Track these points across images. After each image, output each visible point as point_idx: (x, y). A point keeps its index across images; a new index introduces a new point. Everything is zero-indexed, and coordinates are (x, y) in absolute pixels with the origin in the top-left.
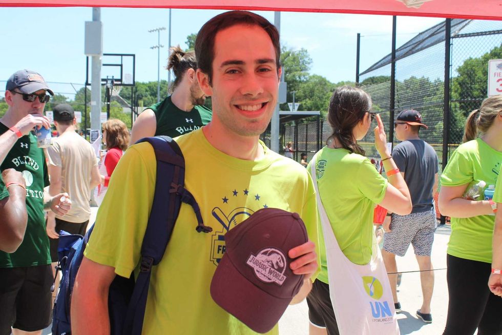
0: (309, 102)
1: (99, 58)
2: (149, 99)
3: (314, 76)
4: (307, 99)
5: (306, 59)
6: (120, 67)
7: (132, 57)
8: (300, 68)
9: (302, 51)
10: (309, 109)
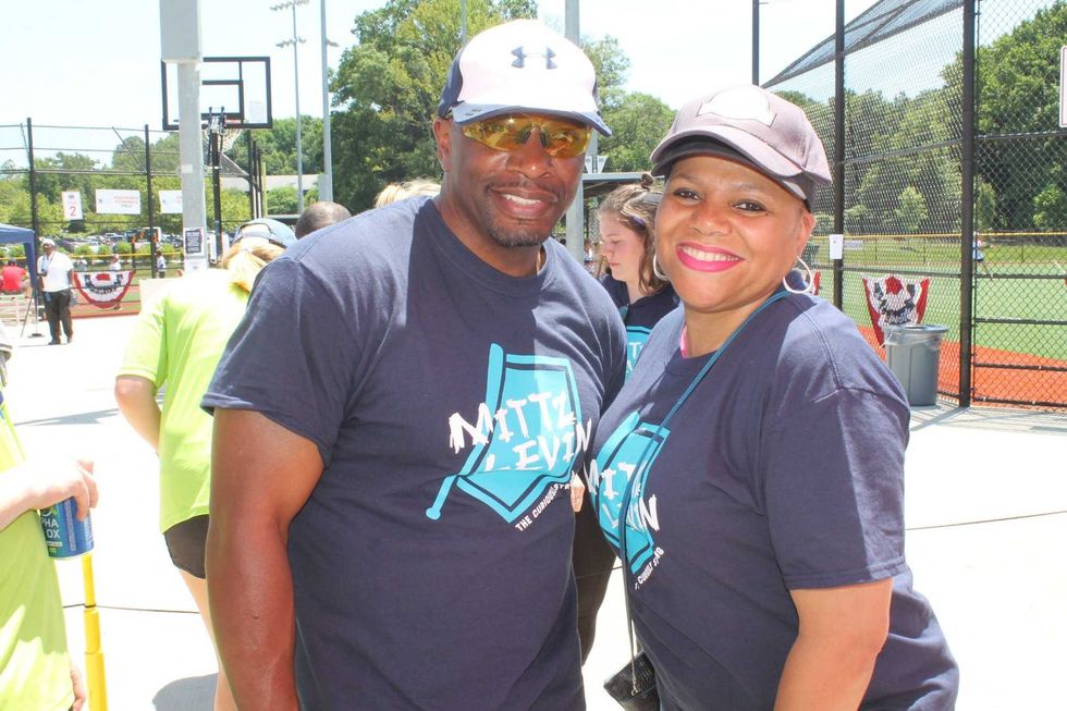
0: (624, 153)
1: (194, 65)
2: (274, 157)
3: (634, 97)
4: (622, 147)
5: (617, 60)
6: (236, 88)
7: (263, 64)
8: (604, 80)
9: (607, 42)
10: (627, 169)
